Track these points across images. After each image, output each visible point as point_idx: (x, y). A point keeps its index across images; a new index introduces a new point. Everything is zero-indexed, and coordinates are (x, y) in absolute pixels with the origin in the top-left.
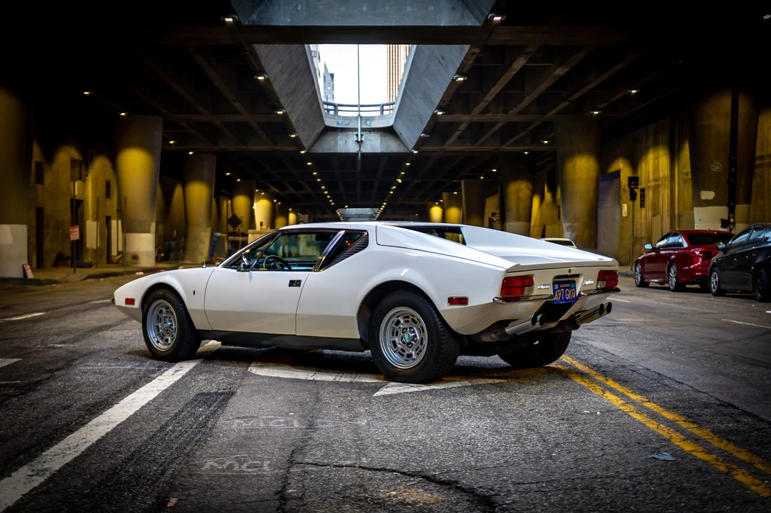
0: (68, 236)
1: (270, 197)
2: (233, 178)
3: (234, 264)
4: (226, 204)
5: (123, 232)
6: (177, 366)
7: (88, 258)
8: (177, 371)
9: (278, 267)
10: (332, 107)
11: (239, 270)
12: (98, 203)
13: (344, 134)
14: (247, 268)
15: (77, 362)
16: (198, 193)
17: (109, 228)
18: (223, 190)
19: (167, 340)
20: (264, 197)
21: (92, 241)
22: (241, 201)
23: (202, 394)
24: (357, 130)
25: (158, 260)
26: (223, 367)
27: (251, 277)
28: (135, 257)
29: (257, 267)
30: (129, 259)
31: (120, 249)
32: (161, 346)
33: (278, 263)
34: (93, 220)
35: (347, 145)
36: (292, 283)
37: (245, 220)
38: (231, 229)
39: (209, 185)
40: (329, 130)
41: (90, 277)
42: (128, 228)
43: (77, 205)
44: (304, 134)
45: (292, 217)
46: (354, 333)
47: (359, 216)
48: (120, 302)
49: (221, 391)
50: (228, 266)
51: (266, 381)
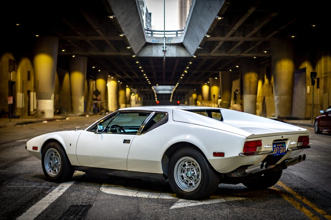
0: (7, 101)
1: (116, 79)
2: (96, 70)
3: (94, 129)
4: (92, 83)
5: (37, 99)
6: (61, 185)
7: (18, 113)
8: (60, 189)
9: (118, 131)
10: (150, 32)
11: (96, 133)
12: (23, 83)
13: (156, 46)
14: (100, 132)
15: (5, 183)
16: (77, 78)
17: (29, 97)
18: (91, 76)
19: (55, 171)
20: (113, 80)
21: (20, 104)
22: (100, 82)
23: (73, 206)
24: (163, 44)
25: (55, 114)
26: (86, 187)
27: (102, 137)
28: (43, 113)
29: (106, 131)
30: (40, 113)
31: (35, 108)
32: (52, 174)
33: (116, 129)
34: (21, 92)
35: (157, 52)
36: (126, 141)
37: (102, 92)
38: (95, 97)
39: (83, 73)
40: (148, 44)
41: (18, 124)
42: (40, 97)
43: (12, 84)
44: (134, 46)
45: (128, 90)
46: (160, 170)
47: (164, 90)
48: (30, 148)
49: (84, 204)
50: (90, 130)
51: (110, 197)
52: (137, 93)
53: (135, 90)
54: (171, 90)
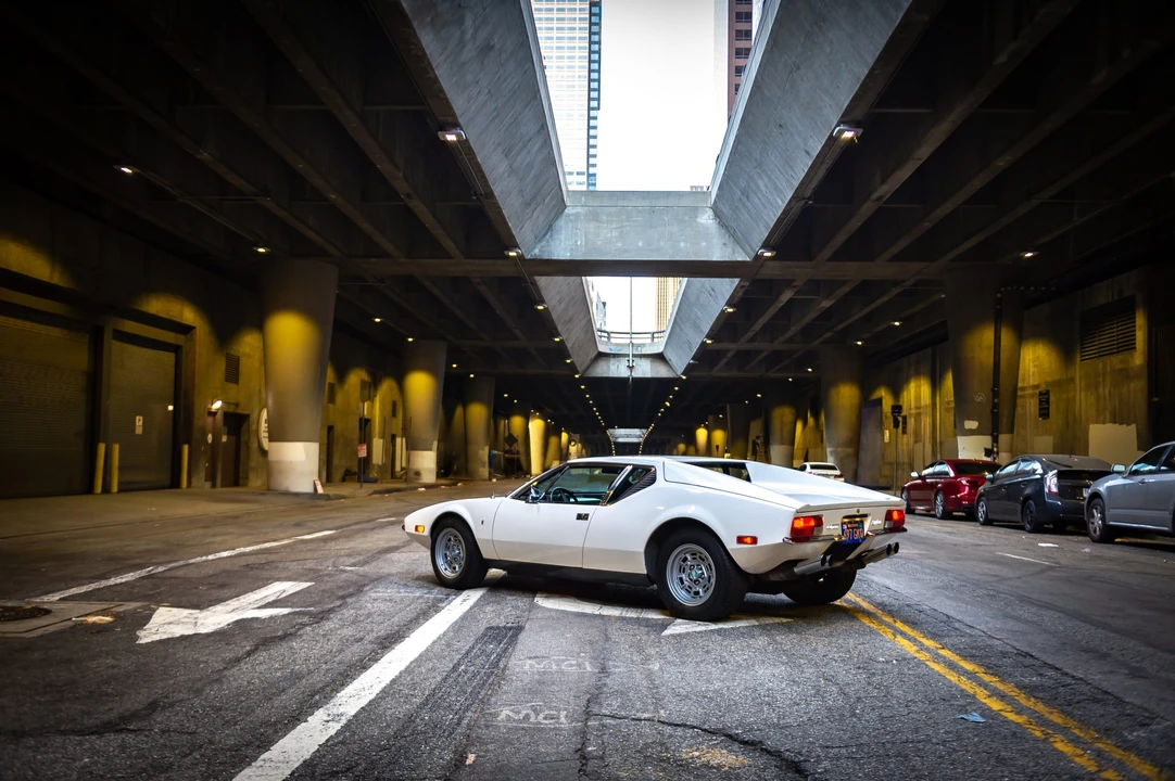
0: (356, 452)
1: (544, 417)
2: (510, 399)
3: (523, 495)
4: (503, 423)
5: (407, 449)
6: (465, 594)
7: (374, 474)
8: (464, 600)
9: (565, 498)
10: (606, 335)
11: (527, 502)
12: (384, 422)
13: (617, 359)
14: (535, 500)
15: (367, 588)
16: (478, 413)
17: (394, 446)
18: (501, 411)
19: (455, 568)
20: (539, 417)
21: (378, 458)
22: (517, 421)
23: (492, 628)
24: (628, 355)
25: (439, 476)
26: (509, 598)
27: (538, 509)
28: (418, 474)
29: (545, 500)
30: (412, 475)
31: (404, 465)
32: (448, 574)
33: (562, 497)
34: (380, 438)
35: (618, 370)
36: (580, 517)
37: (520, 439)
38: (507, 448)
39: (488, 406)
40: (601, 355)
41: (375, 492)
42: (413, 446)
43: (365, 423)
44: (578, 358)
45: (564, 436)
46: (641, 568)
47: (628, 436)
48: (410, 528)
49: (510, 625)
50: (517, 497)
51: (553, 614)
52: (580, 442)
53: (577, 437)
54: (640, 437)
